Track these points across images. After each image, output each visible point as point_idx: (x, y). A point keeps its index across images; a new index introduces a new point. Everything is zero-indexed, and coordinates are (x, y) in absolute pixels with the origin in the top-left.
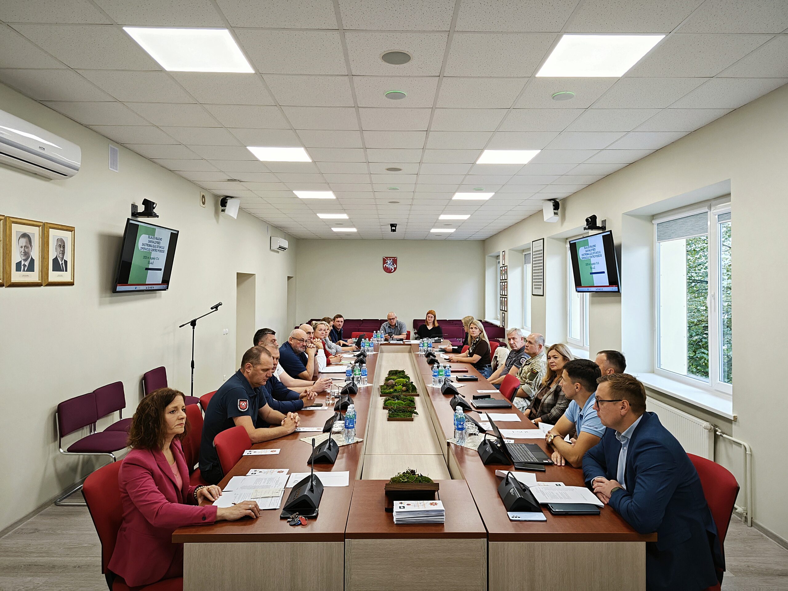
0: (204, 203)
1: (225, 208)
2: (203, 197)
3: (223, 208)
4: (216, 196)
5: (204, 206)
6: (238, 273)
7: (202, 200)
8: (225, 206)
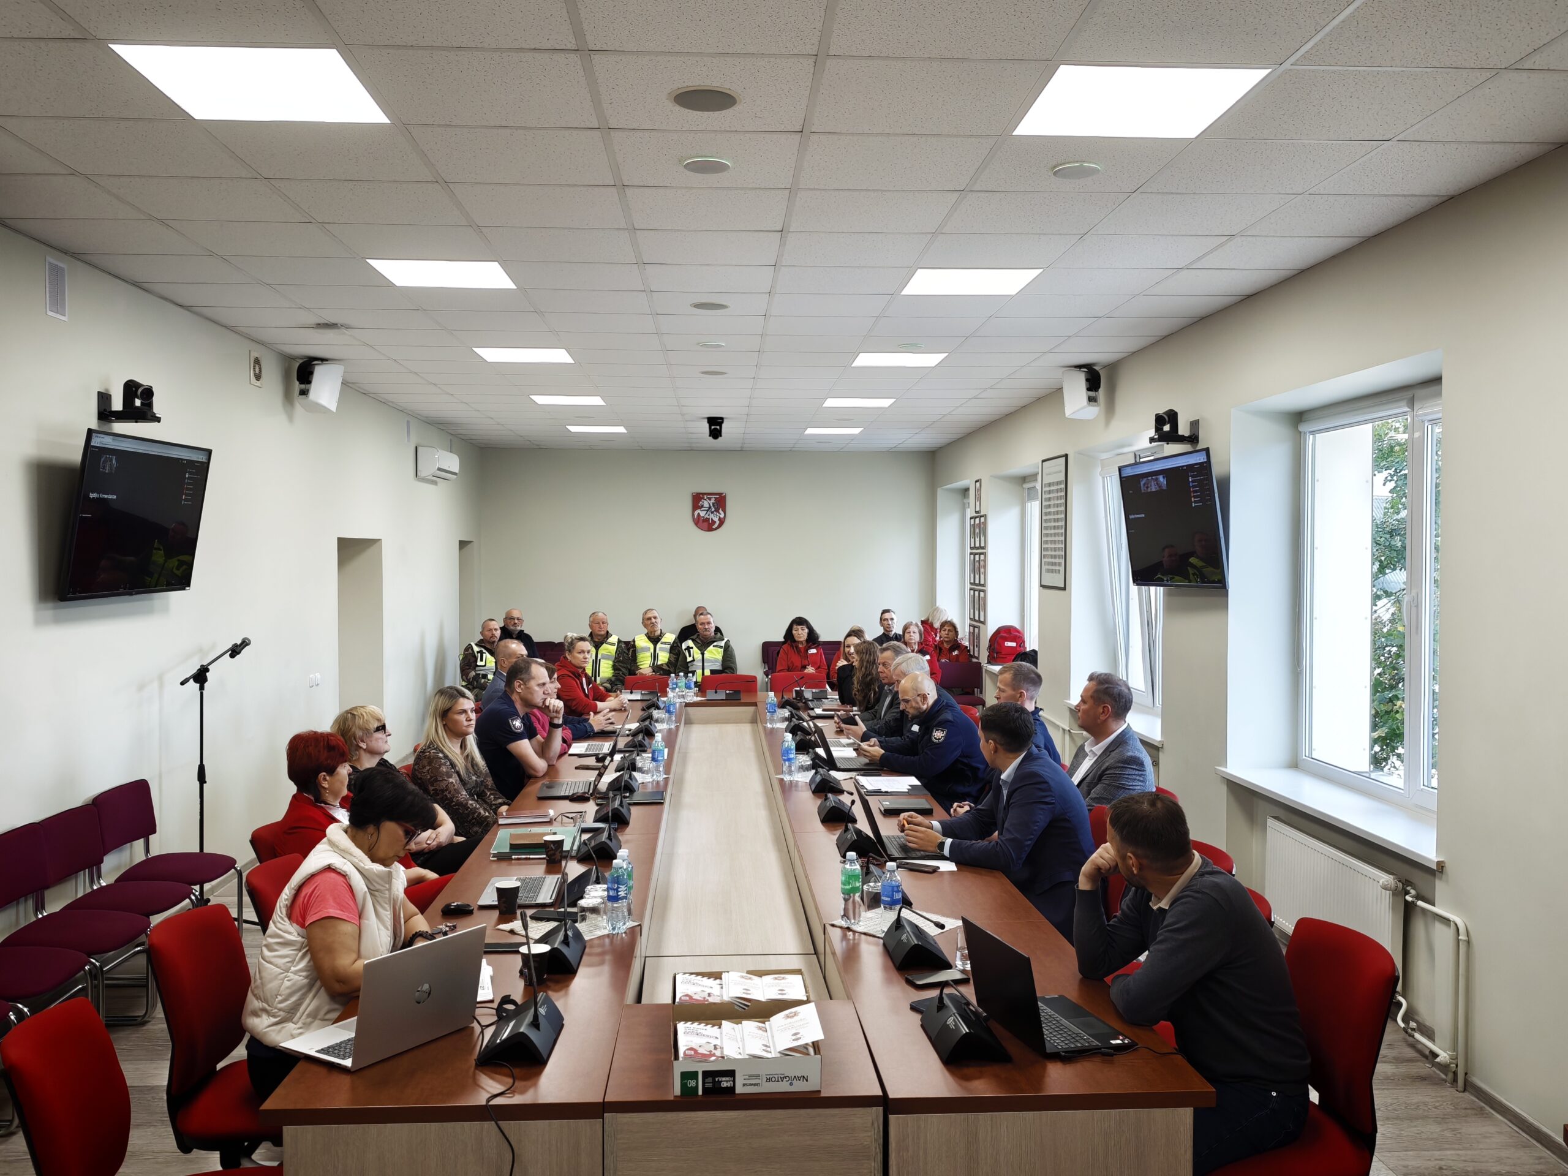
0: (258, 377)
1: (308, 386)
2: (257, 361)
3: (303, 386)
4: (286, 359)
5: (258, 383)
6: (340, 540)
7: (255, 371)
8: (309, 382)
